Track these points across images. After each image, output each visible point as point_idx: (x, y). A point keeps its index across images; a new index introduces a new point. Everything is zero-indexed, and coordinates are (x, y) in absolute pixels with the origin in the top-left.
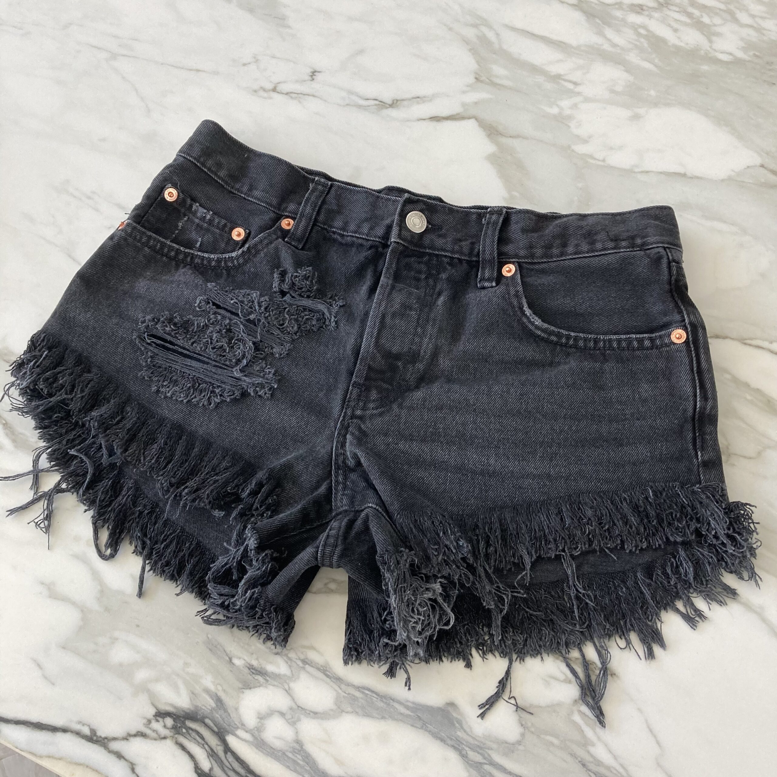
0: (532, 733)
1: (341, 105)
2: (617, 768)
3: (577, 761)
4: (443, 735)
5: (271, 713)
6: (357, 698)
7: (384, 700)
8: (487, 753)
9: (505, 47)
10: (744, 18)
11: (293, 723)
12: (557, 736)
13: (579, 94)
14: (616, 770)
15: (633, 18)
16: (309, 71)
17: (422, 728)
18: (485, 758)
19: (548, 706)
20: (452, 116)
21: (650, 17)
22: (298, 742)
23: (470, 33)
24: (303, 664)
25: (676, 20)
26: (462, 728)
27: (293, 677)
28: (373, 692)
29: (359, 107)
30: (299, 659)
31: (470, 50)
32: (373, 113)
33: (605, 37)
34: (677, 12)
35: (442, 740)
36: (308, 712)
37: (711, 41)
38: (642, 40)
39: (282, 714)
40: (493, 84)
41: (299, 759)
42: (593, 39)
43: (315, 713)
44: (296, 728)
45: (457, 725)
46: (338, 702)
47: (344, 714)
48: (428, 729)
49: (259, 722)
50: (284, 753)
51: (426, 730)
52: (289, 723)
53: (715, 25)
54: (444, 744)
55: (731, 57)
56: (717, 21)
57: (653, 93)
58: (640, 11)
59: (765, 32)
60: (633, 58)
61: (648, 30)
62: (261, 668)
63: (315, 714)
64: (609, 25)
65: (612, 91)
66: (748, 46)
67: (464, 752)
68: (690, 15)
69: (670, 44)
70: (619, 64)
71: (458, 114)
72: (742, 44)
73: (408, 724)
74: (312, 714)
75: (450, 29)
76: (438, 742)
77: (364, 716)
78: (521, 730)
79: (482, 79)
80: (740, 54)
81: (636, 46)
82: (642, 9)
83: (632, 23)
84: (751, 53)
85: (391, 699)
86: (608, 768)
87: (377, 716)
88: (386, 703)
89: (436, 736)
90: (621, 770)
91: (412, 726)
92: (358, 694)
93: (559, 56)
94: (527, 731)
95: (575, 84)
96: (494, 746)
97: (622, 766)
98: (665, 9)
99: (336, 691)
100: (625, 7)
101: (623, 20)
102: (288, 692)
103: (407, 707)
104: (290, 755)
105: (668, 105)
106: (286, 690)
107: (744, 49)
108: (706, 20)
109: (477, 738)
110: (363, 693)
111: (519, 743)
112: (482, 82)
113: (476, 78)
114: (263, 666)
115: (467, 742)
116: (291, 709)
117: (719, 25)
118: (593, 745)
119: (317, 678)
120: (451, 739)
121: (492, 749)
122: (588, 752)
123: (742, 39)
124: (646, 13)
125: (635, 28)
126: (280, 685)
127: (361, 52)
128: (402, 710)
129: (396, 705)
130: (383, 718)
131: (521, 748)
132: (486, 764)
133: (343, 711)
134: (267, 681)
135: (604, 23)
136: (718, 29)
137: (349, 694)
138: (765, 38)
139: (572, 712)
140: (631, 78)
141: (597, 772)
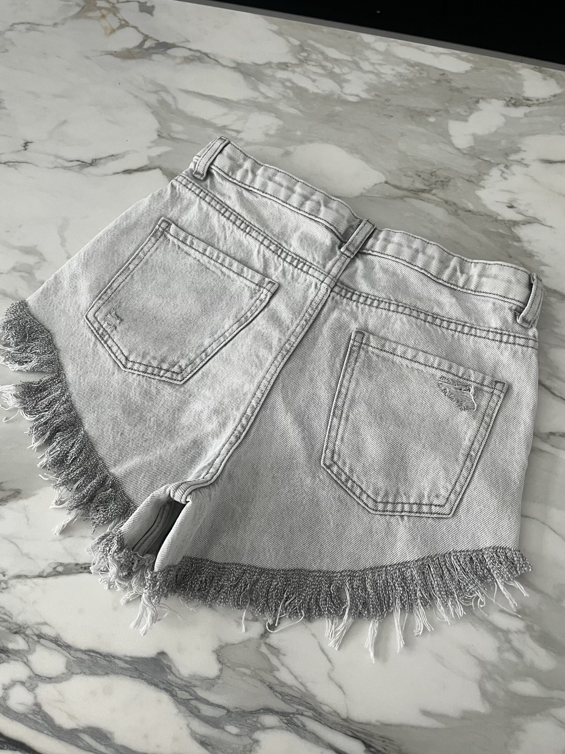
0: (229, 667)
1: (49, 168)
2: (298, 686)
3: (265, 685)
4: (156, 680)
5: (14, 683)
6: (84, 660)
7: (107, 659)
8: (193, 690)
9: (180, 107)
10: (365, 66)
11: (32, 689)
12: (248, 667)
13: (241, 139)
14: (297, 688)
15: (281, 74)
16: (22, 142)
17: (139, 677)
18: (191, 695)
19: (240, 643)
20: (142, 167)
21: (294, 72)
22: (37, 705)
23: (153, 99)
24: (39, 638)
25: (315, 73)
26: (172, 672)
27: (30, 651)
28: (97, 653)
29: (65, 168)
30: (35, 635)
31: (153, 113)
32: (77, 172)
33: (259, 91)
34: (315, 66)
35: (156, 685)
36: (44, 678)
37: (342, 87)
38: (288, 91)
39: (23, 683)
40: (173, 139)
41: (38, 719)
42: (249, 94)
43: (50, 678)
44: (35, 694)
45: (168, 670)
46: (68, 666)
47: (74, 676)
48: (144, 678)
49: (4, 692)
50: (26, 716)
51: (142, 679)
52: (29, 690)
53: (344, 74)
54: (158, 688)
55: (357, 98)
56: (345, 70)
57: (299, 133)
58: (286, 68)
59: (383, 76)
60: (282, 107)
61: (292, 83)
62: (4, 647)
63: (50, 680)
64: (262, 82)
65: (267, 135)
66: (371, 88)
67: (174, 693)
68: (324, 68)
69: (310, 92)
70: (272, 112)
71: (146, 166)
72: (365, 87)
73: (127, 676)
74: (47, 679)
75: (136, 97)
76: (152, 688)
77: (90, 674)
78: (220, 666)
79: (163, 135)
80: (364, 95)
81: (284, 96)
82: (287, 66)
83: (280, 78)
84: (373, 93)
85: (113, 657)
86: (290, 687)
87: (101, 673)
88: (108, 661)
89: (151, 683)
90: (301, 687)
91: (131, 677)
92: (85, 657)
93: (224, 110)
94: (224, 666)
95: (238, 132)
96: (198, 683)
97: (301, 684)
98: (305, 65)
99: (66, 657)
100: (273, 65)
101: (273, 76)
102: (27, 664)
103: (126, 662)
104: (31, 716)
105: (311, 141)
106: (25, 663)
107: (368, 91)
108: (337, 70)
109: (185, 679)
110: (89, 655)
111: (218, 677)
112: (163, 137)
113: (159, 135)
114: (5, 645)
115: (176, 683)
116: (30, 677)
117: (347, 73)
118: (278, 670)
119: (50, 648)
120: (163, 683)
121: (196, 686)
122: (274, 676)
123: (366, 83)
124: (290, 69)
125: (282, 82)
126: (20, 659)
127: (65, 122)
128: (122, 664)
129: (117, 661)
130: (107, 674)
131: (220, 681)
132: (193, 699)
133: (73, 673)
134: (9, 657)
135: (258, 80)
136: (348, 77)
137: (78, 658)
138: (383, 81)
139: (260, 645)
140: (281, 123)
141: (282, 692)
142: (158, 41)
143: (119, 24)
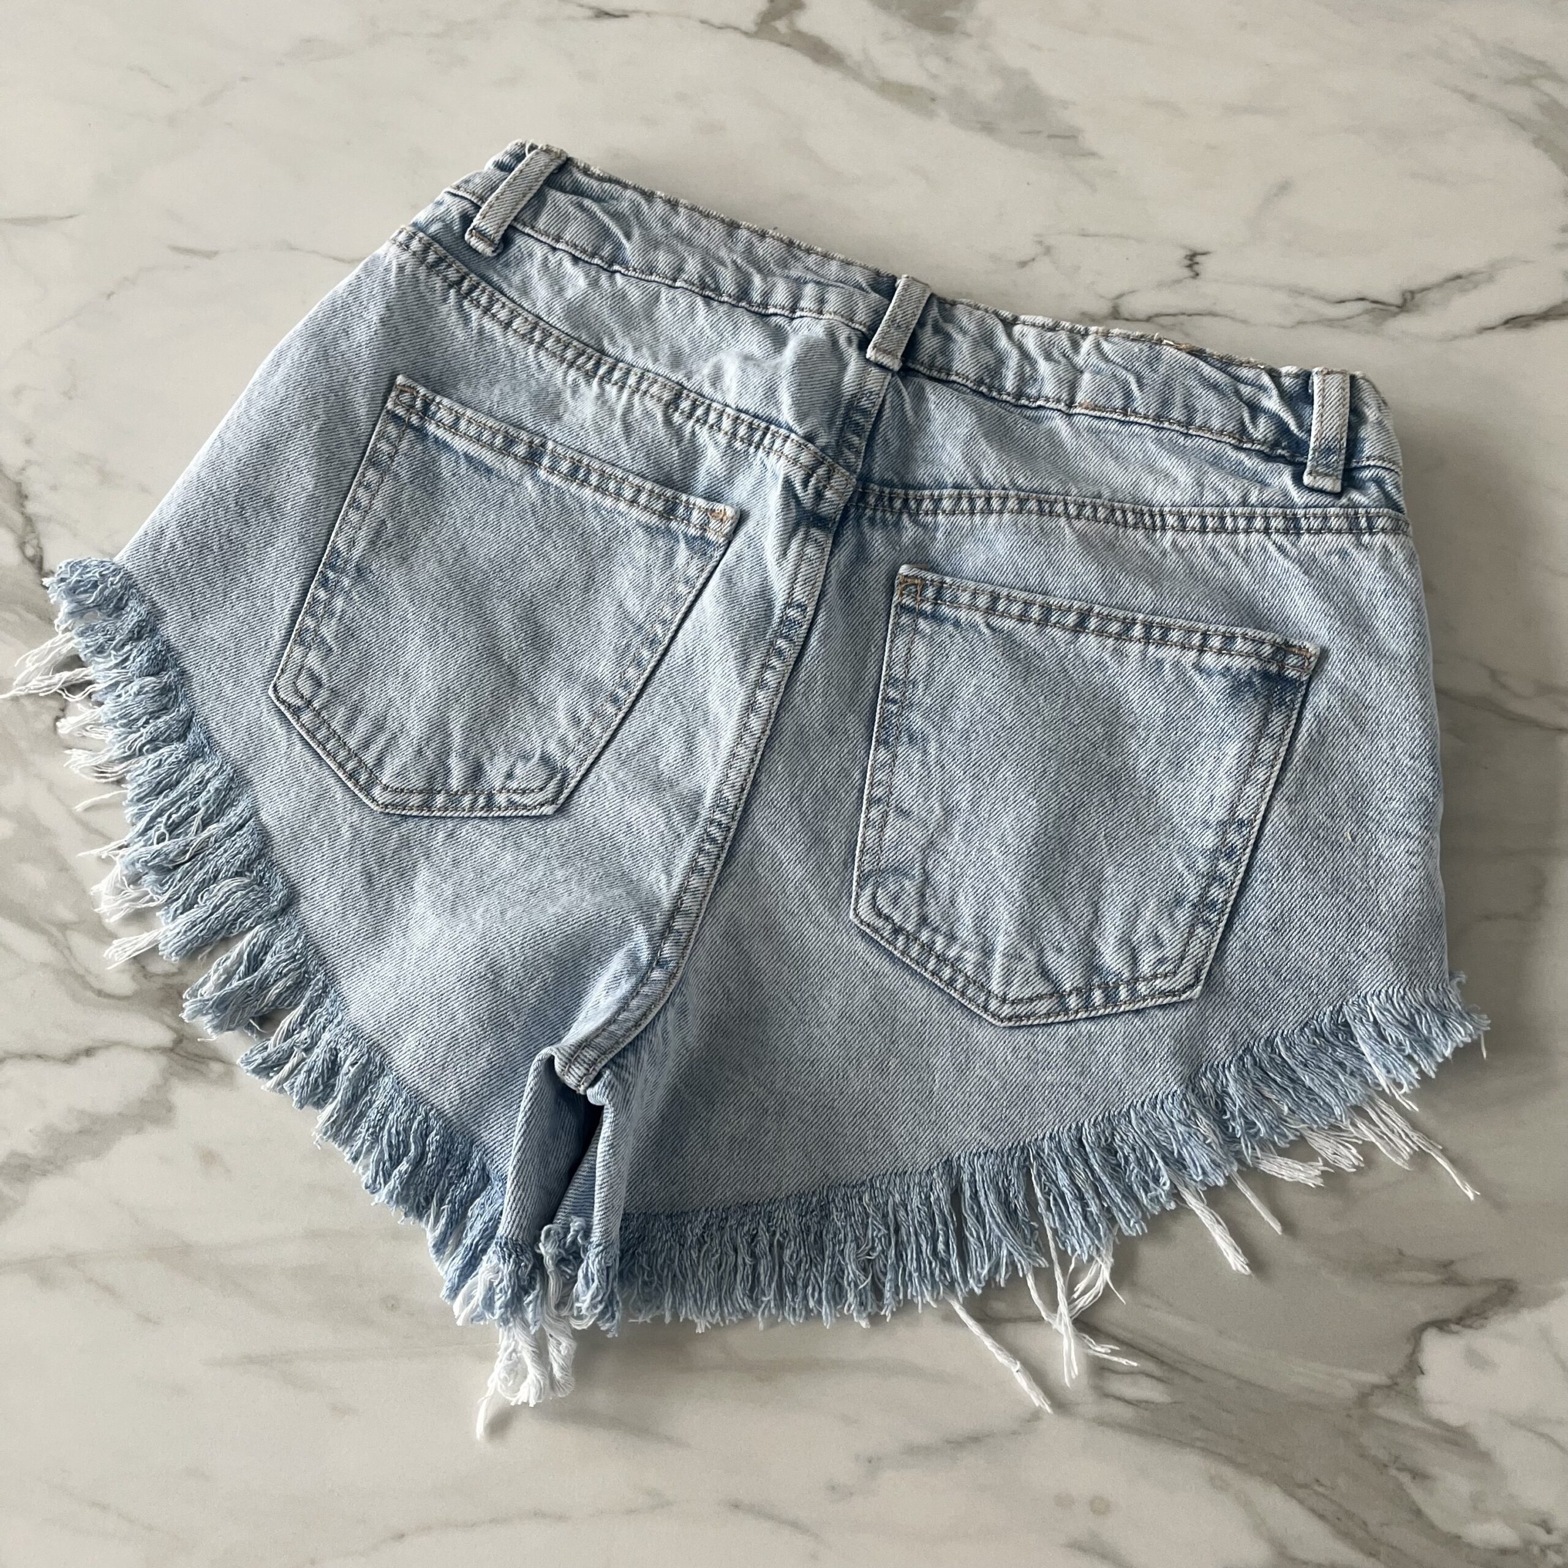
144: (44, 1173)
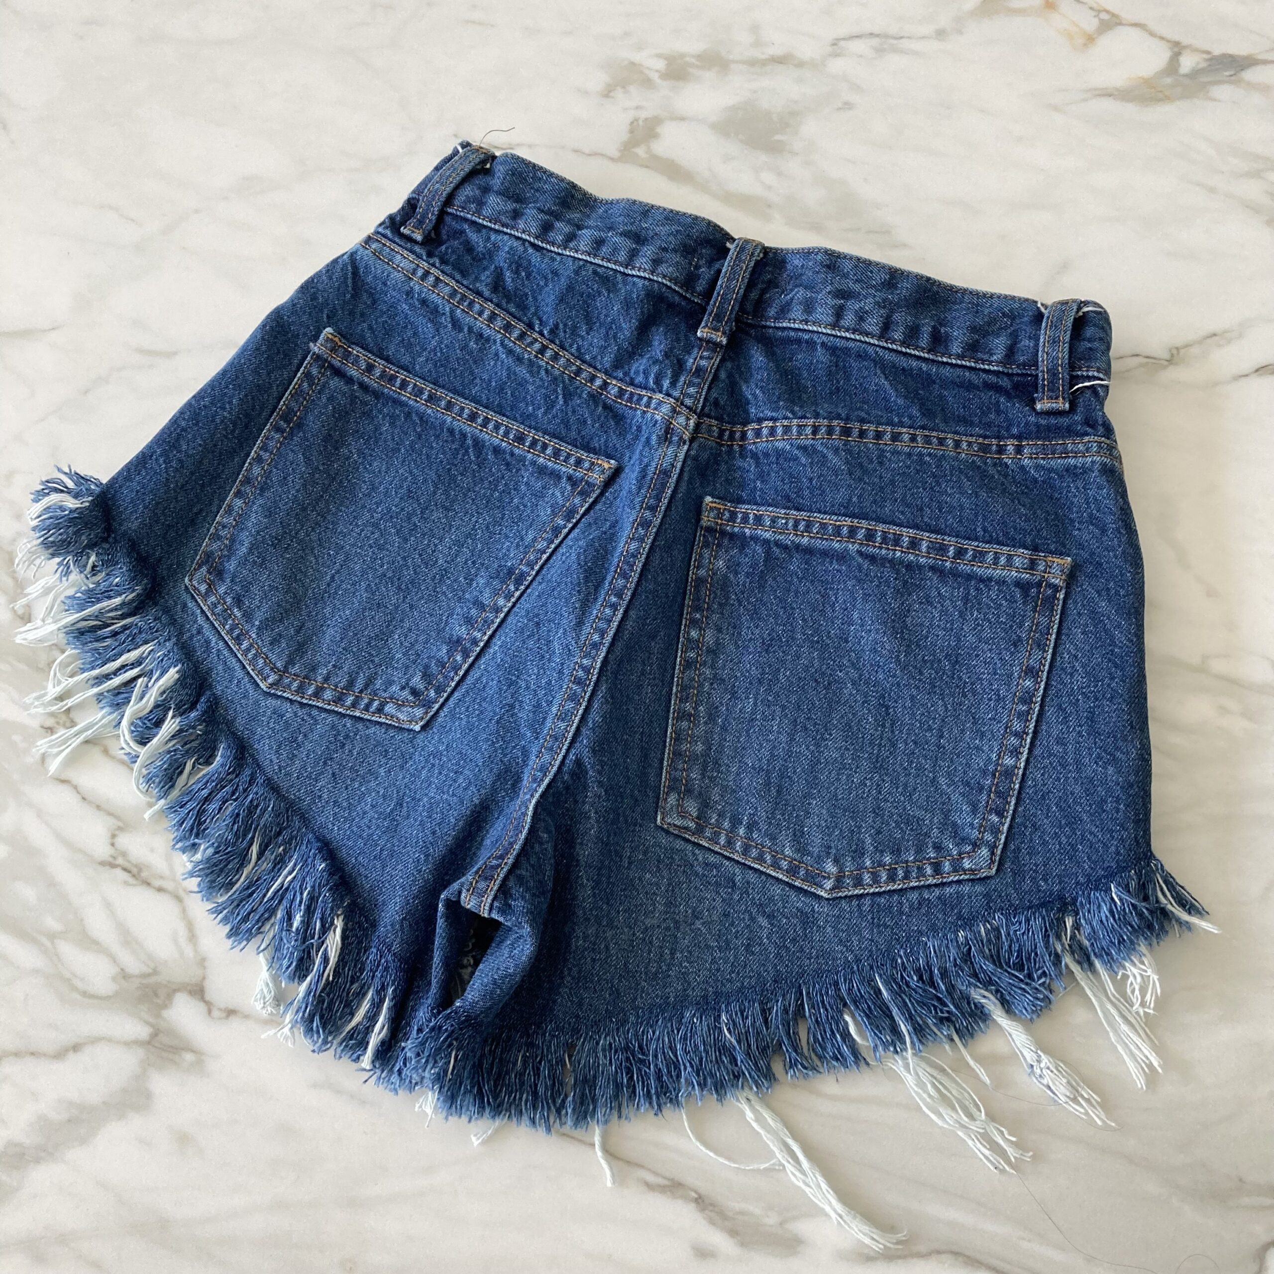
142: (1208, 53)
143: (1095, 22)
144: (38, 1161)
